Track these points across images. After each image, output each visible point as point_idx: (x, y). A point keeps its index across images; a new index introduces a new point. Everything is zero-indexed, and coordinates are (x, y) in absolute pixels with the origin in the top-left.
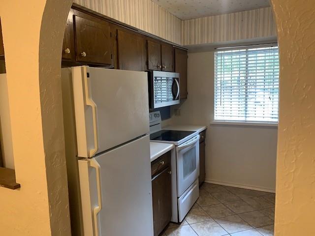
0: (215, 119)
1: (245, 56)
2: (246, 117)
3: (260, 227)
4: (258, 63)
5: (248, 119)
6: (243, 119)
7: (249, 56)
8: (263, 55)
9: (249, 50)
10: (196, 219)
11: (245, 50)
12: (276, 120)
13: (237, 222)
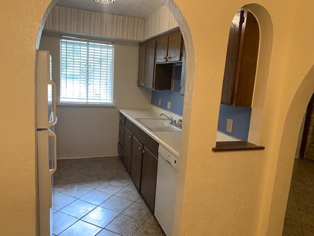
0: (61, 101)
1: (86, 48)
2: (87, 99)
3: (112, 179)
4: (96, 58)
5: (89, 101)
6: (85, 101)
7: (90, 48)
8: (100, 49)
9: (90, 43)
10: (63, 187)
11: (86, 43)
12: (110, 102)
13: (95, 181)
